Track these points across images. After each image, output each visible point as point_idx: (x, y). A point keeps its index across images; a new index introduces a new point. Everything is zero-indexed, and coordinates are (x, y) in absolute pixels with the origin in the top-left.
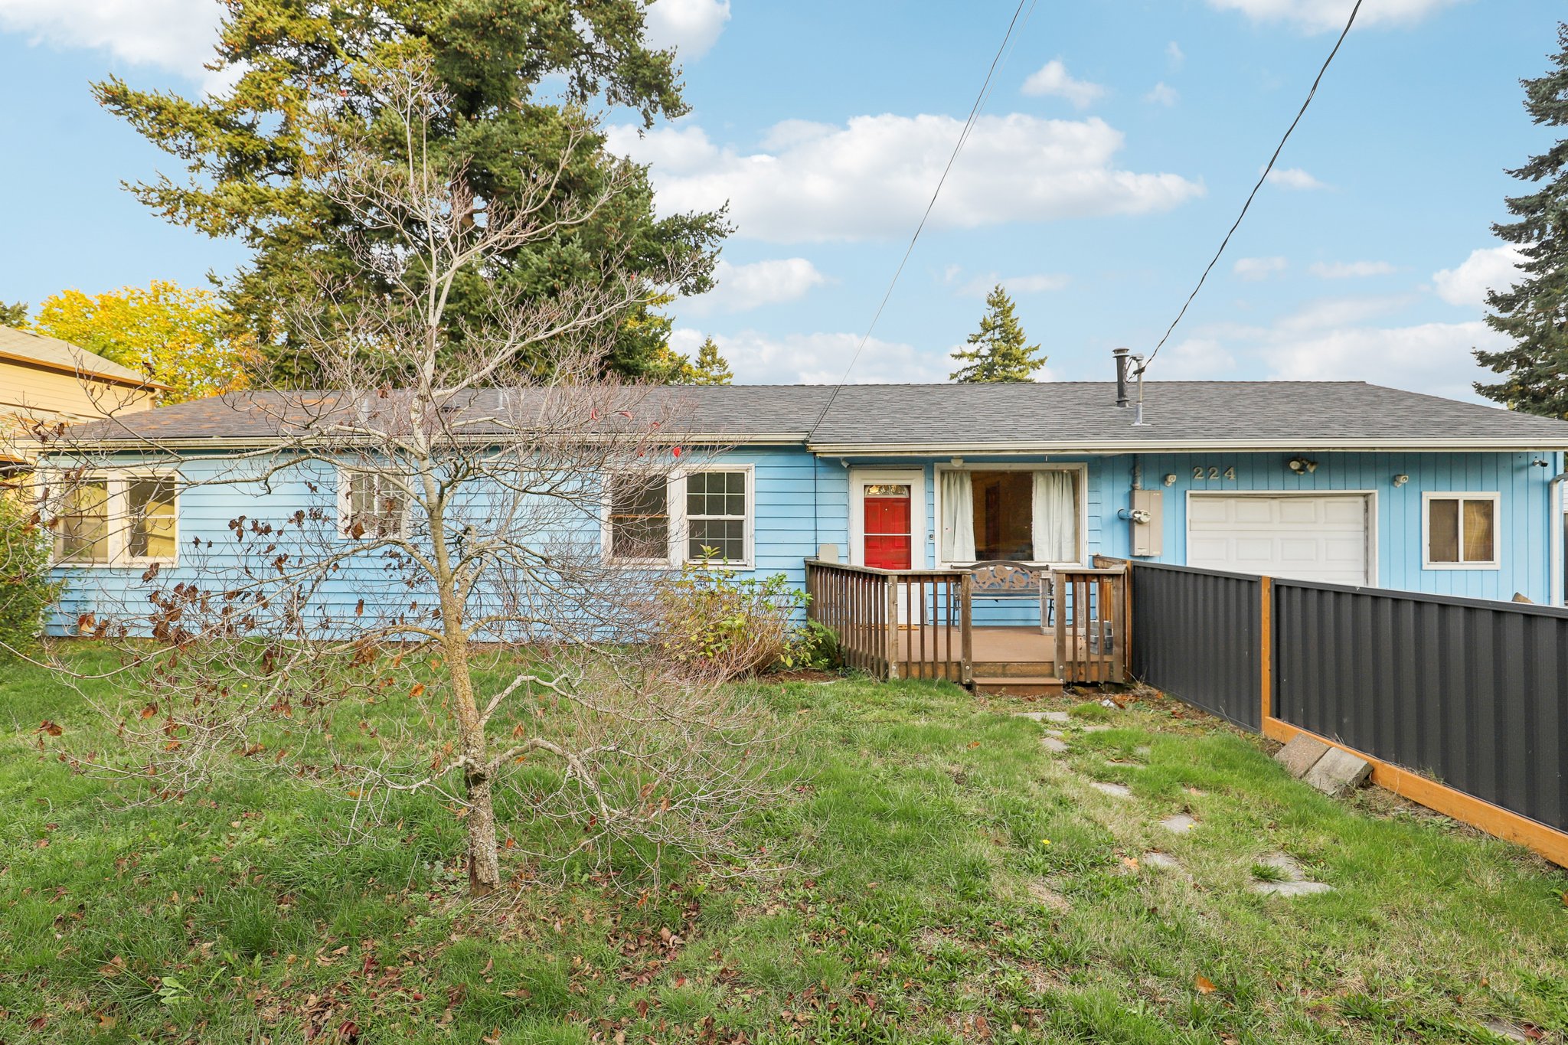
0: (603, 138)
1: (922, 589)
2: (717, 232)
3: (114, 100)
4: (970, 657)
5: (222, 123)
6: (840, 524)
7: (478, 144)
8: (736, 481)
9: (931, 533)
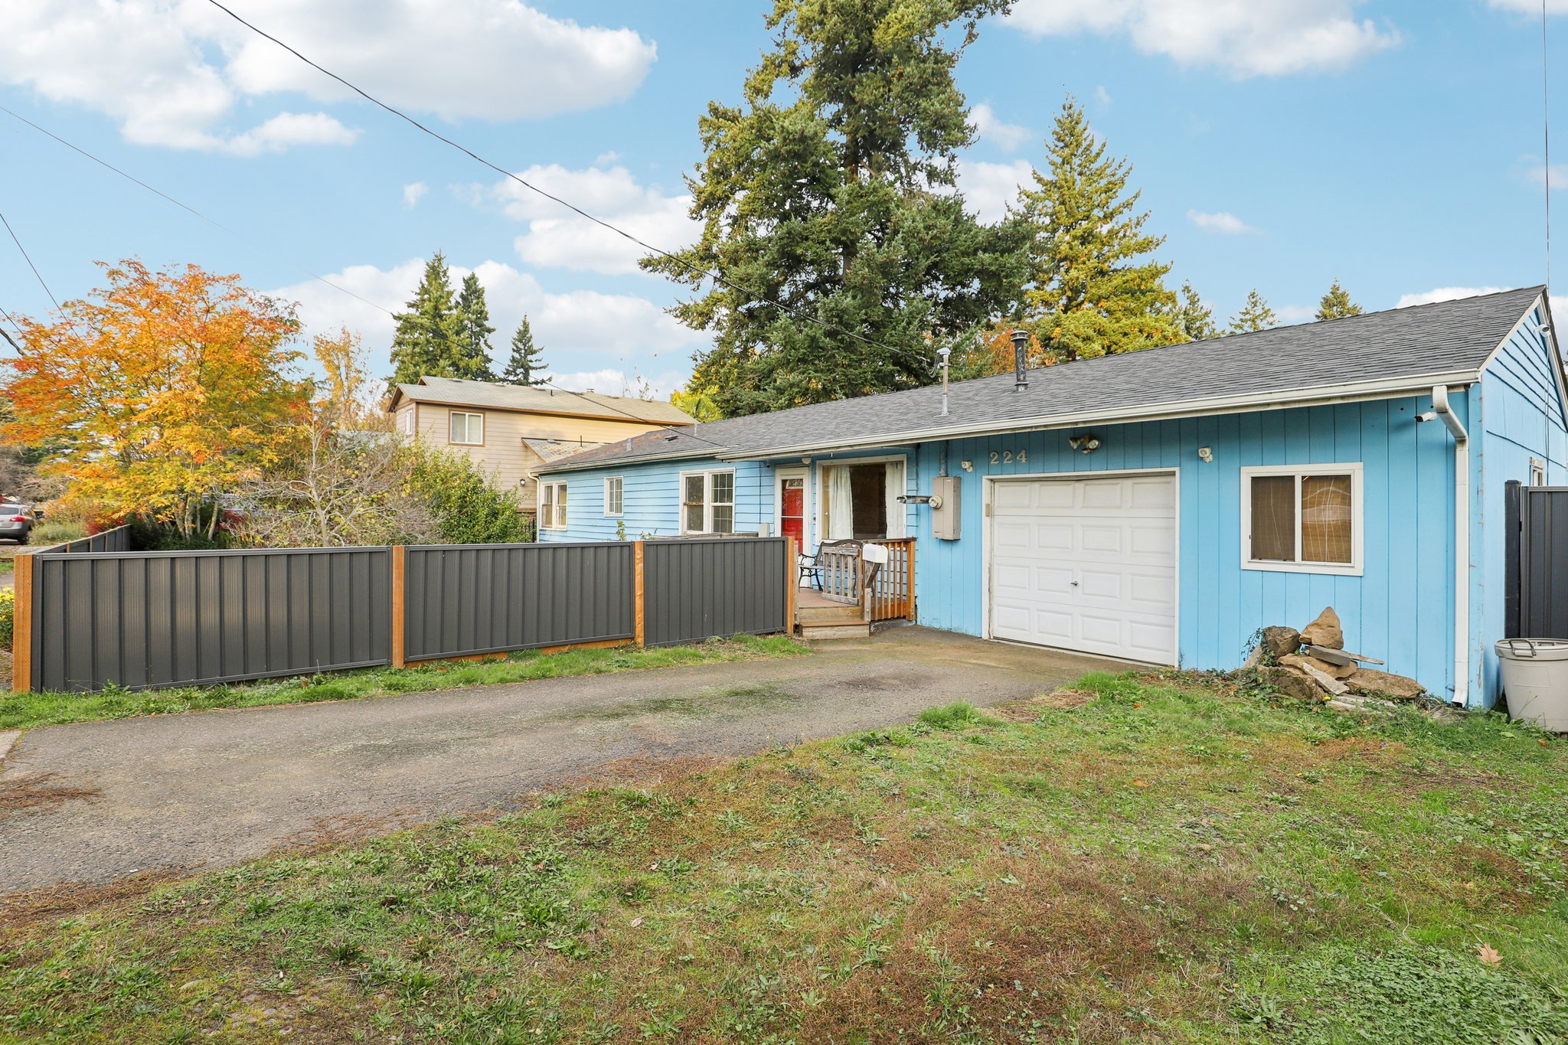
6: (770, 509)
9: (814, 516)
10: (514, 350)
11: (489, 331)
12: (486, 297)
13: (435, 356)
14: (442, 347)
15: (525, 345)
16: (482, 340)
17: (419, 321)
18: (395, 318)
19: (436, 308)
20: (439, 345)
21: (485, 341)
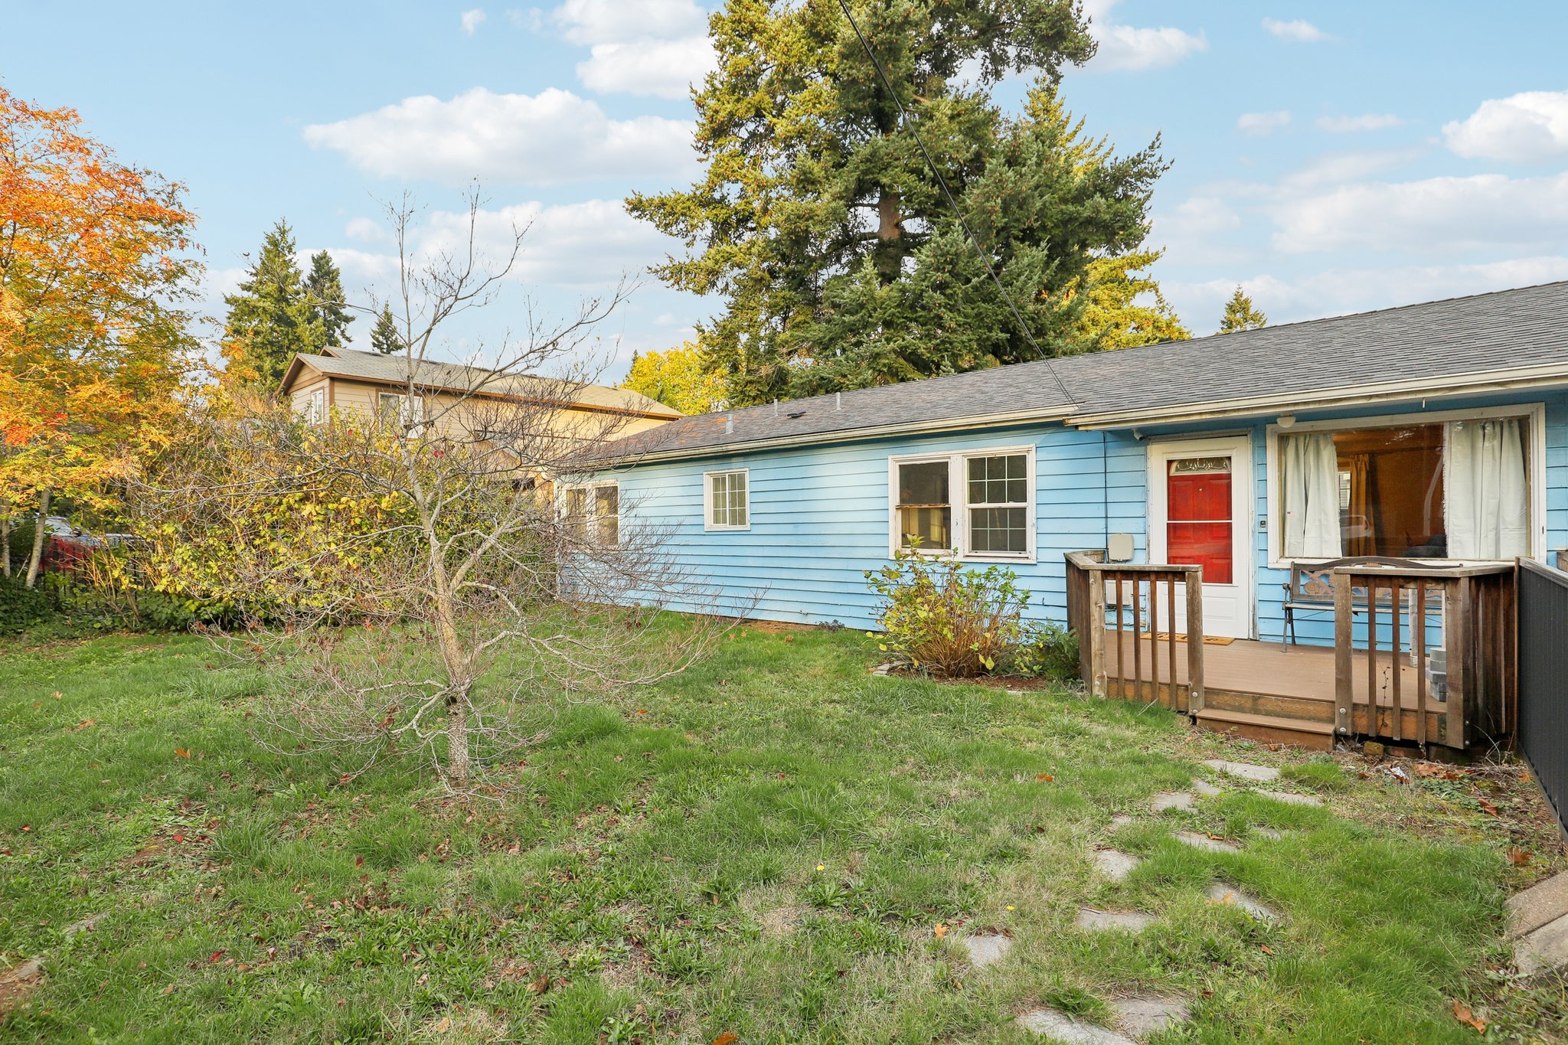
0: (995, 112)
1: (1136, 588)
2: (1147, 175)
3: (635, 208)
4: (1200, 680)
5: (706, 203)
6: (1137, 510)
7: (868, 160)
8: (1018, 464)
9: (1263, 519)
10: (374, 345)
11: (347, 320)
12: (342, 279)
13: (282, 347)
14: (290, 337)
15: (387, 339)
16: (338, 332)
17: (261, 304)
18: (228, 301)
19: (281, 290)
20: (287, 334)
21: (343, 332)
